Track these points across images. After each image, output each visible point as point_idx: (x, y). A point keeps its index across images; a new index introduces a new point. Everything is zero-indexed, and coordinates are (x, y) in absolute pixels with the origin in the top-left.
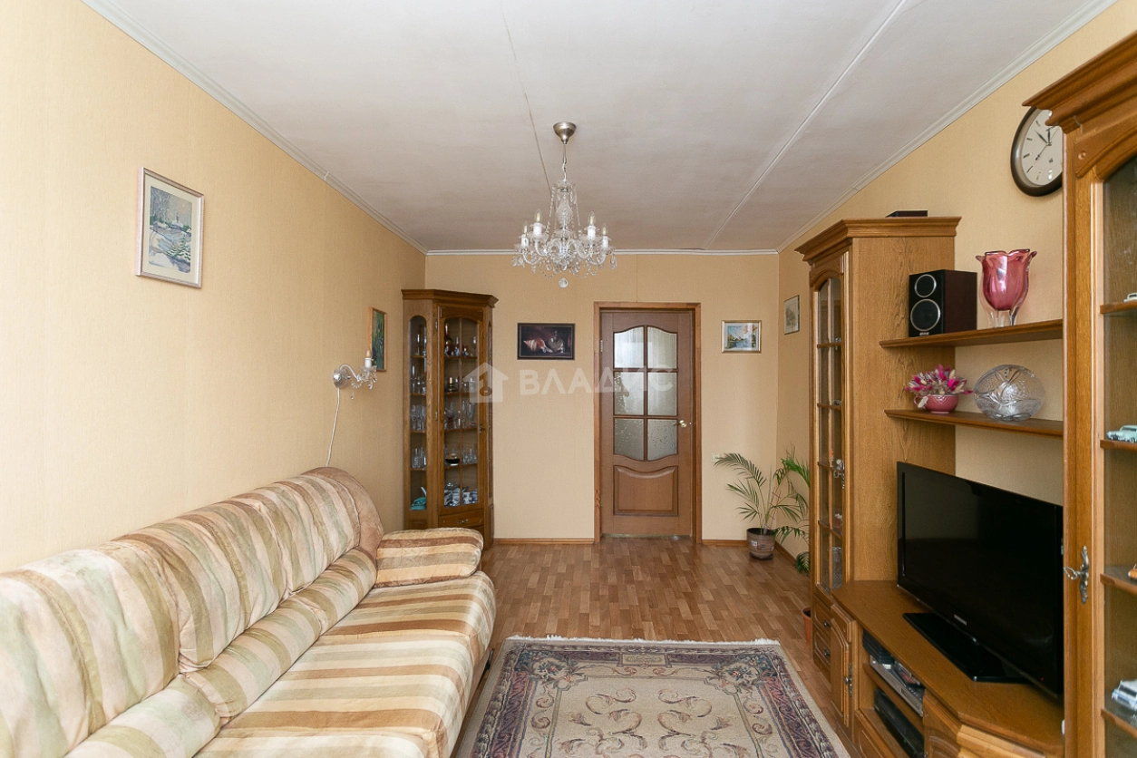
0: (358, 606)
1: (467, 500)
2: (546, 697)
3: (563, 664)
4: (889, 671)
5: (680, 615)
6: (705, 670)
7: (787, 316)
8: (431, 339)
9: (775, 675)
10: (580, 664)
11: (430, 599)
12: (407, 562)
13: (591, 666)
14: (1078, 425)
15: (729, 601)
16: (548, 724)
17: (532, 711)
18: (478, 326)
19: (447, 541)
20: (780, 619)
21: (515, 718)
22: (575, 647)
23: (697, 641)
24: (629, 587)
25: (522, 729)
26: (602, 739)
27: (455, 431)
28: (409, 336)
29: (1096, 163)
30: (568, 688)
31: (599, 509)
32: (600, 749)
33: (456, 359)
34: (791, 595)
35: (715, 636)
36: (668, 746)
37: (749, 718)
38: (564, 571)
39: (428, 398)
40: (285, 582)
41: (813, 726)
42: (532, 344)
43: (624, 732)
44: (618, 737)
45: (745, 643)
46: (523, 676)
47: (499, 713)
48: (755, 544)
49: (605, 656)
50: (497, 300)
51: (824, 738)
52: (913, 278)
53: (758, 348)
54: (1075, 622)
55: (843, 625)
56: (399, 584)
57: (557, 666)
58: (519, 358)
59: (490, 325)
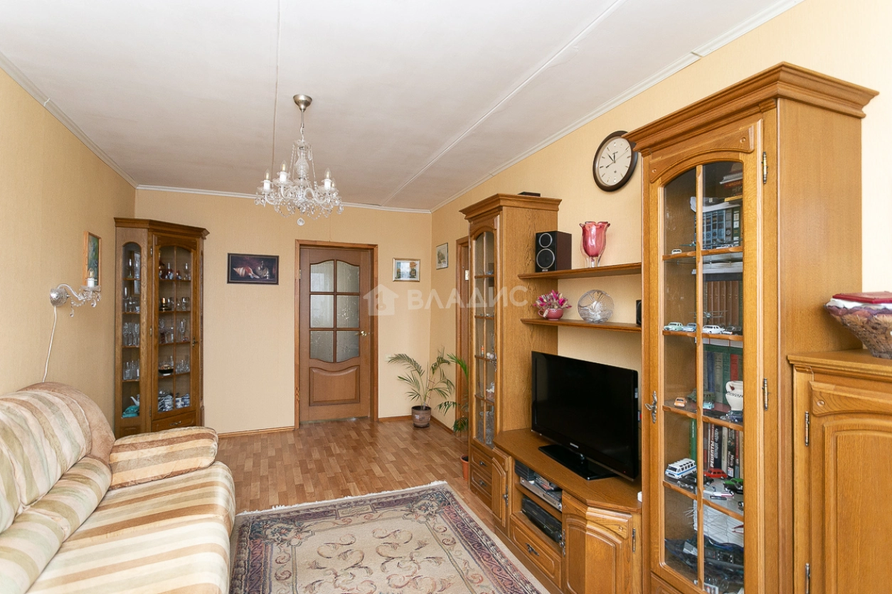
0: (97, 509)
1: (179, 405)
2: (283, 555)
3: (292, 526)
4: (534, 484)
5: (374, 474)
6: (400, 510)
7: (439, 257)
8: (143, 263)
9: (449, 504)
10: (306, 524)
11: (176, 491)
12: (145, 462)
13: (315, 523)
14: (651, 323)
15: (406, 459)
16: (290, 575)
17: (274, 568)
18: (192, 254)
19: (184, 439)
20: (443, 466)
21: (260, 577)
22: (298, 511)
23: (391, 490)
24: (331, 459)
25: (268, 585)
26: (336, 576)
27: (169, 344)
28: (121, 261)
29: (661, 176)
30: (300, 544)
31: (298, 402)
32: (337, 583)
33: (170, 282)
34: (446, 449)
35: (403, 485)
36: (388, 569)
37: (438, 536)
38: (274, 454)
39: (142, 315)
40: (19, 497)
41: (480, 532)
42: (241, 271)
43: (353, 567)
44: (349, 571)
45: (424, 486)
46: (258, 543)
47: (244, 577)
48: (417, 417)
49: (324, 514)
50: (209, 233)
51: (488, 539)
52: (538, 235)
53: (417, 279)
54: (649, 435)
55: (502, 461)
56: (136, 483)
57: (287, 529)
58: (228, 282)
59: (202, 254)
